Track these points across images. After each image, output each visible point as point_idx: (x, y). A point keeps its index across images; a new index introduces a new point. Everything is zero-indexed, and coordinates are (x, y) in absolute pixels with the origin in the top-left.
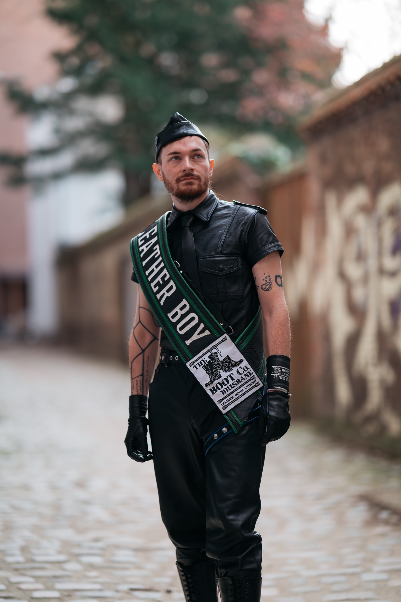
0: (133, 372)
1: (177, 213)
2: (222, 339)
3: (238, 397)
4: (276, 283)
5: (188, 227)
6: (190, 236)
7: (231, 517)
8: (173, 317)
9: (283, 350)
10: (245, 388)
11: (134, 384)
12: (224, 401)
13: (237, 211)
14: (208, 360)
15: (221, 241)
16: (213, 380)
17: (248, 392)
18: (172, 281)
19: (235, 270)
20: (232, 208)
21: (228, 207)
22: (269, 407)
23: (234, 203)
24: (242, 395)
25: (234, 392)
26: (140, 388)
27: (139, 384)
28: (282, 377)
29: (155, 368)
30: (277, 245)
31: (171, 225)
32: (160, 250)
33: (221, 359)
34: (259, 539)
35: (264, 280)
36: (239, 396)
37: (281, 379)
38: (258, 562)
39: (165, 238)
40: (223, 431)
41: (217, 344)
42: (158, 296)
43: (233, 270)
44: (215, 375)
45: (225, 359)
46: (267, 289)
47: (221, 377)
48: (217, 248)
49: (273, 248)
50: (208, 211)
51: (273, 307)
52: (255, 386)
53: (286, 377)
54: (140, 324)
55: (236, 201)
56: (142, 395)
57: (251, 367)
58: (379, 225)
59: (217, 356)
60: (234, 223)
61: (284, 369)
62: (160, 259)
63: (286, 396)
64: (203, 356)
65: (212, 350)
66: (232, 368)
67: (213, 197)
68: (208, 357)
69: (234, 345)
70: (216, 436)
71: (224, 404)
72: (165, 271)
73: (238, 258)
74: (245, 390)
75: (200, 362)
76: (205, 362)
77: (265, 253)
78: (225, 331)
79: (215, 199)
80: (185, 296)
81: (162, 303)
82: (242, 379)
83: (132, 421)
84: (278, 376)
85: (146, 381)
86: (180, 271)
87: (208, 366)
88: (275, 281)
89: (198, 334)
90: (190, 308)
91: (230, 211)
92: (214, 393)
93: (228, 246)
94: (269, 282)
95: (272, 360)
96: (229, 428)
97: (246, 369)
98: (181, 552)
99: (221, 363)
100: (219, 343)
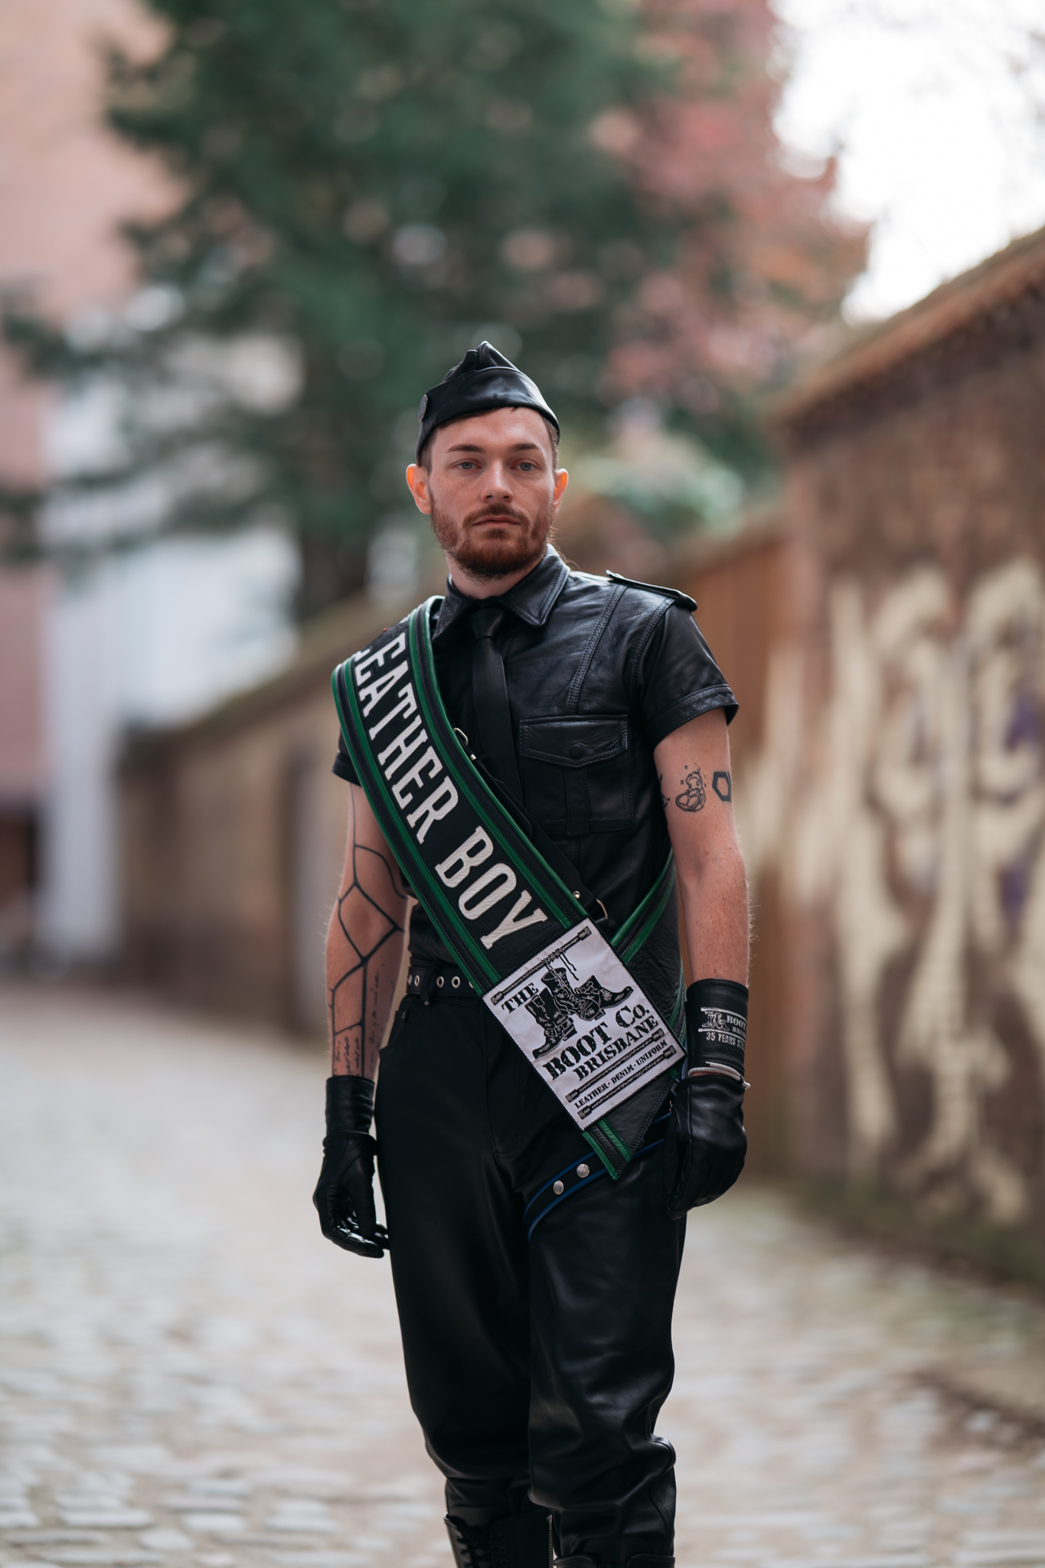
0: (336, 1015)
1: (461, 601)
2: (579, 934)
3: (619, 1086)
4: (714, 791)
5: (489, 640)
6: (494, 662)
7: (597, 1399)
8: (450, 873)
9: (732, 967)
10: (637, 1061)
11: (338, 1047)
12: (582, 1096)
13: (618, 601)
14: (541, 987)
15: (576, 680)
16: (554, 1041)
17: (645, 1072)
18: (447, 780)
19: (612, 754)
20: (606, 591)
21: (594, 589)
22: (693, 1116)
23: (609, 579)
24: (631, 1080)
25: (610, 1071)
26: (355, 1057)
27: (353, 1048)
28: (727, 1038)
29: (395, 1006)
30: (720, 693)
31: (444, 632)
32: (415, 698)
33: (575, 985)
34: (667, 1455)
35: (685, 782)
36: (622, 1084)
37: (724, 1043)
38: (664, 1516)
39: (429, 667)
40: (580, 1173)
41: (564, 946)
42: (412, 819)
43: (608, 755)
44: (560, 1027)
45: (584, 985)
46: (691, 807)
47: (576, 1032)
48: (566, 696)
49: (708, 701)
50: (543, 600)
51: (707, 853)
52: (663, 1057)
53: (737, 1039)
54: (355, 889)
55: (614, 573)
56: (360, 1075)
57: (654, 1008)
58: (974, 671)
59: (565, 979)
60: (610, 632)
61: (734, 1016)
62: (418, 721)
63: (737, 1087)
64: (527, 978)
65: (553, 960)
66: (605, 1010)
67: (557, 563)
68: (542, 980)
69: (609, 948)
70: (558, 1186)
71: (582, 1104)
72: (430, 754)
73: (622, 722)
74: (637, 1068)
75: (521, 993)
76: (534, 992)
77: (688, 714)
78: (587, 911)
79: (559, 570)
80: (483, 819)
81: (421, 836)
82: (630, 1038)
83: (331, 1145)
84: (717, 1034)
85: (372, 1040)
86: (469, 756)
87: (541, 1004)
88: (713, 787)
89: (515, 920)
90: (493, 851)
91: (601, 600)
92: (557, 1075)
93: (595, 691)
94: (697, 789)
95: (701, 992)
96: (594, 1164)
97: (640, 1013)
98: (460, 1489)
99: (576, 995)
100: (570, 944)
